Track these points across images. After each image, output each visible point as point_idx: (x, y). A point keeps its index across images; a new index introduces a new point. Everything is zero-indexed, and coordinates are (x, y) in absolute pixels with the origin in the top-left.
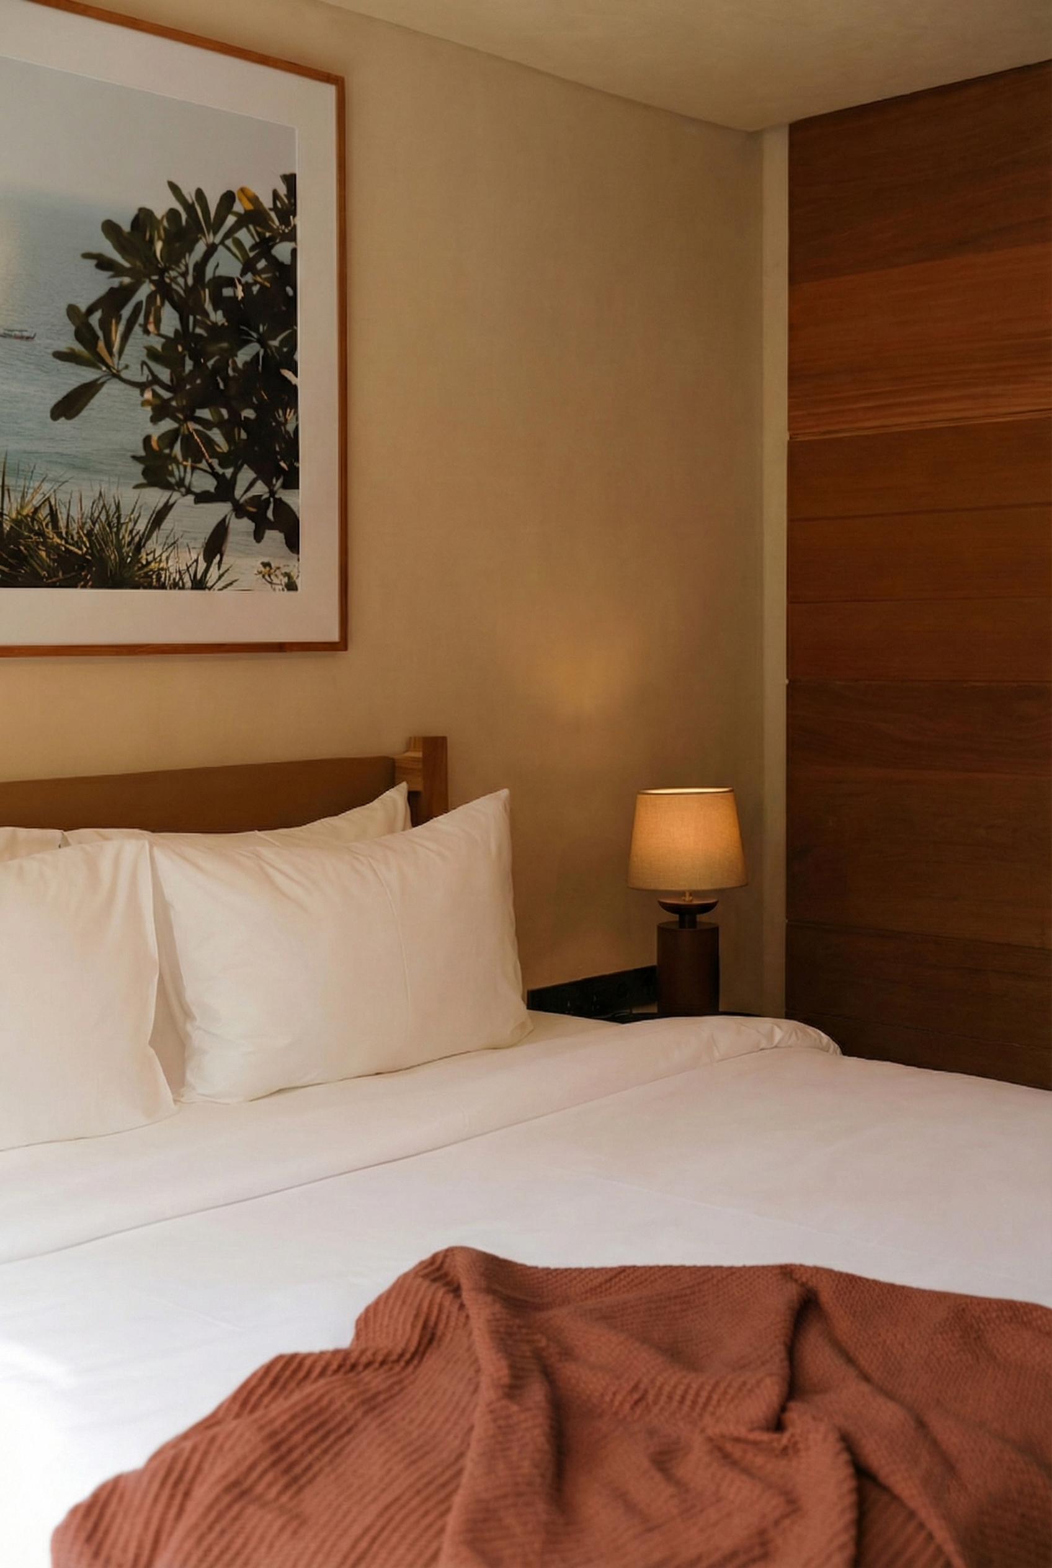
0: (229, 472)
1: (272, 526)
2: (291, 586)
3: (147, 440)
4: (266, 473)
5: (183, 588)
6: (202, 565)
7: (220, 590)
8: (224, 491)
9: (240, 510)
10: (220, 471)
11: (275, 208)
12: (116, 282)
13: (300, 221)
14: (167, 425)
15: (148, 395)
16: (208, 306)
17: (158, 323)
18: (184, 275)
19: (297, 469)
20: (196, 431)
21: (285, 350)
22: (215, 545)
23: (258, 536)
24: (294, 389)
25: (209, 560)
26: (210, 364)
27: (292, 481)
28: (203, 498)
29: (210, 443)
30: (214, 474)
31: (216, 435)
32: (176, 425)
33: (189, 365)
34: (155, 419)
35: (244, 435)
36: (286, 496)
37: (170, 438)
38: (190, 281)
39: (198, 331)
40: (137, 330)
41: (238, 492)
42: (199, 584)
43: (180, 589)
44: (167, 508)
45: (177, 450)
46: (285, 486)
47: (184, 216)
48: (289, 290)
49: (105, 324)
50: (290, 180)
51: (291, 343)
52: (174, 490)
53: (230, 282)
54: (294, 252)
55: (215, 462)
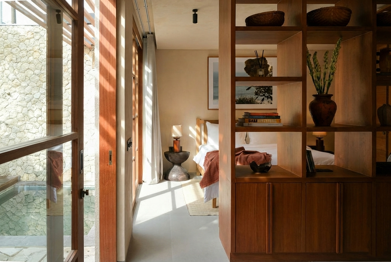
1: (269, 98)
2: (271, 103)
3: (256, 91)
4: (268, 93)
7: (263, 104)
8: (264, 95)
9: (266, 97)
10: (263, 93)
13: (273, 70)
20: (261, 90)
22: (263, 100)
23: (268, 99)
27: (272, 94)
28: (261, 96)
31: (263, 90)
35: (266, 90)
36: (271, 96)
37: (258, 91)
42: (261, 103)
43: (259, 104)
44: (258, 97)
52: (258, 95)
54: (272, 73)
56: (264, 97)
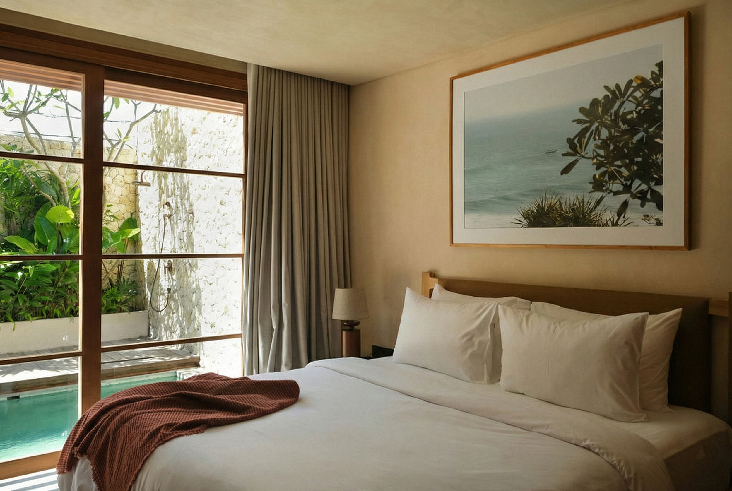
0: (629, 183)
1: (649, 201)
2: (659, 224)
3: (594, 176)
4: (646, 180)
5: (609, 226)
6: (616, 218)
7: (625, 226)
8: (627, 189)
9: (634, 196)
10: (624, 183)
11: (653, 78)
12: (584, 126)
13: (665, 80)
14: (603, 169)
15: (595, 161)
16: (621, 124)
17: (599, 135)
18: (611, 116)
19: (662, 177)
20: (615, 169)
21: (657, 131)
22: (623, 209)
23: (643, 205)
24: (661, 145)
25: (619, 215)
26: (620, 145)
27: (659, 182)
28: (616, 193)
29: (620, 173)
30: (622, 184)
31: (623, 170)
32: (607, 169)
33: (612, 147)
34: (597, 169)
35: (635, 168)
36: (657, 188)
37: (603, 174)
38: (613, 117)
39: (616, 134)
40: (592, 139)
41: (633, 190)
42: (615, 224)
43: (606, 226)
44: (602, 198)
45: (606, 178)
46: (656, 184)
47: (611, 96)
48: (659, 107)
49: (580, 141)
50: (660, 65)
51: (660, 127)
52: (604, 192)
53: (631, 112)
54: (662, 92)
55: (622, 180)
56: (625, 197)
